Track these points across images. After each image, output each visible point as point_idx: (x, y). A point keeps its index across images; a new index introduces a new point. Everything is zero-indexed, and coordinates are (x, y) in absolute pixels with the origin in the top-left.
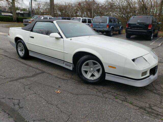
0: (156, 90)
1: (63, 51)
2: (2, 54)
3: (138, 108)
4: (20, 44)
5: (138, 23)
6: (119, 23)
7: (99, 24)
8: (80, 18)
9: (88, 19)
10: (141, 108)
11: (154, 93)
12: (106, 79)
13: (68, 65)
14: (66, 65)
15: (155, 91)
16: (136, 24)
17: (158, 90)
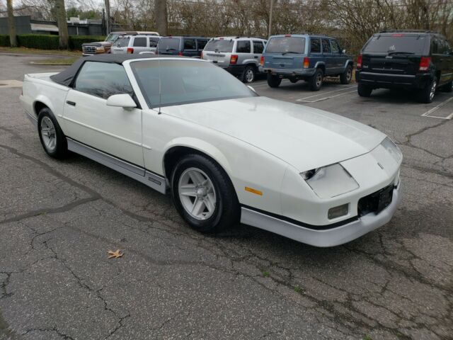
0: (385, 253)
1: (140, 144)
2: (4, 144)
3: (312, 304)
4: (46, 119)
5: (390, 55)
6: (340, 52)
7: (281, 56)
8: (231, 40)
9: (254, 42)
10: (322, 304)
11: (377, 262)
12: (242, 221)
13: (154, 181)
14: (150, 179)
15: (380, 258)
16: (384, 57)
17: (390, 254)
